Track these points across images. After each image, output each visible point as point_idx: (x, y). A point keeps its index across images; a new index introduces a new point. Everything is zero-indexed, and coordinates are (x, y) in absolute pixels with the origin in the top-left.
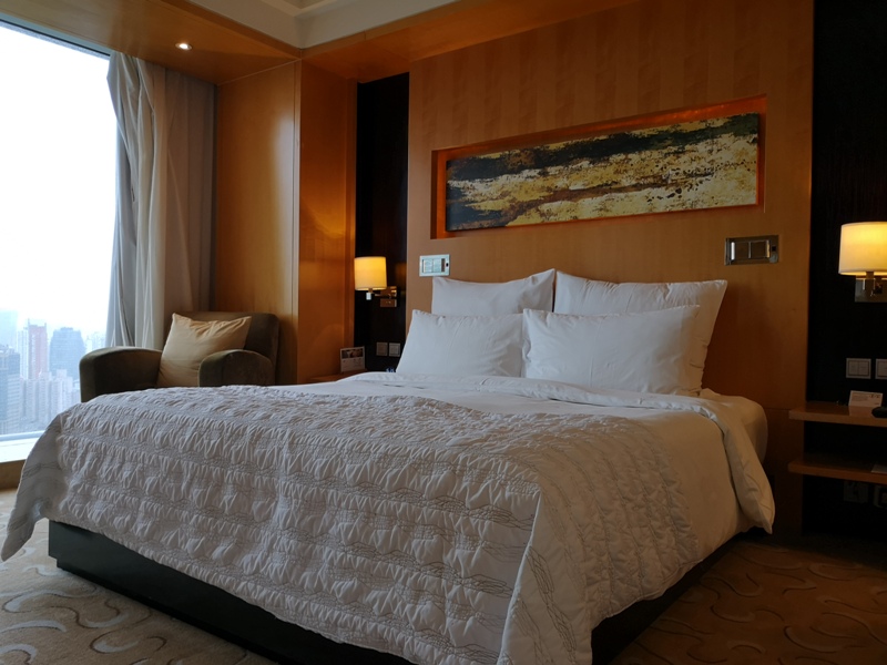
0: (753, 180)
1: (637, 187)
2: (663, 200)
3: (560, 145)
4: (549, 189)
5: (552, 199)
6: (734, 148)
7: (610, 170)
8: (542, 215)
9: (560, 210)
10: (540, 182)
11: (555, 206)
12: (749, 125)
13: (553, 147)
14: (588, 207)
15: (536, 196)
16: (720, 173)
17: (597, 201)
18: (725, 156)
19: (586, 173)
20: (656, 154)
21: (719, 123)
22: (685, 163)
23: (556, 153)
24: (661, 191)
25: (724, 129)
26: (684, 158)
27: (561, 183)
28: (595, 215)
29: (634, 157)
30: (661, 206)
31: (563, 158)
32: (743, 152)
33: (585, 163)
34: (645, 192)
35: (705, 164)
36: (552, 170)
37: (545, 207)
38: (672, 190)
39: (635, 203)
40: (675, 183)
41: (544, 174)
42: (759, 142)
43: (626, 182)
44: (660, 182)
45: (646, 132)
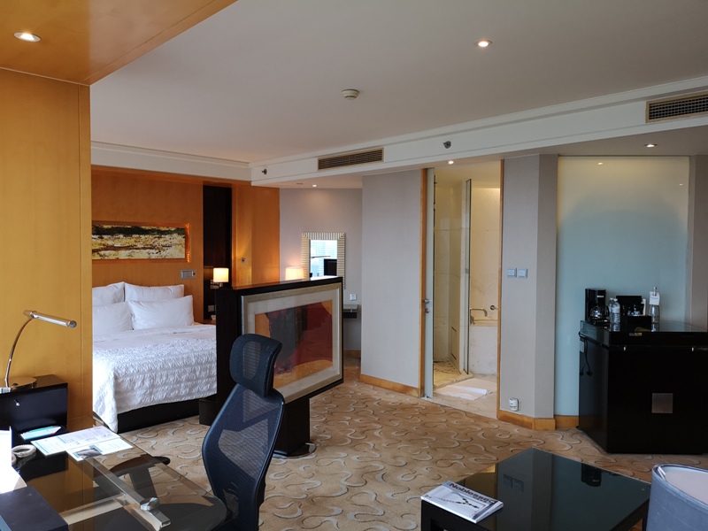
0: (184, 250)
1: (144, 248)
2: (154, 254)
3: (110, 227)
4: (104, 245)
5: (105, 249)
6: (178, 239)
7: (133, 240)
8: (101, 256)
9: (110, 254)
10: (99, 241)
11: (107, 252)
12: (181, 231)
13: (105, 227)
14: (123, 254)
15: (97, 247)
16: (173, 247)
17: (128, 252)
18: (175, 241)
19: (122, 240)
20: (151, 237)
21: (173, 229)
22: (161, 242)
23: (107, 229)
24: (153, 251)
25: (174, 232)
26: (161, 240)
27: (110, 243)
28: (127, 258)
29: (143, 237)
30: (153, 256)
31: (111, 232)
32: (181, 240)
33: (121, 236)
34: (147, 250)
35: (168, 243)
36: (105, 237)
37: (102, 253)
38: (157, 251)
39: (143, 254)
40: (158, 248)
41: (102, 238)
42: (186, 238)
43: (139, 246)
44: (152, 247)
45: (147, 228)
